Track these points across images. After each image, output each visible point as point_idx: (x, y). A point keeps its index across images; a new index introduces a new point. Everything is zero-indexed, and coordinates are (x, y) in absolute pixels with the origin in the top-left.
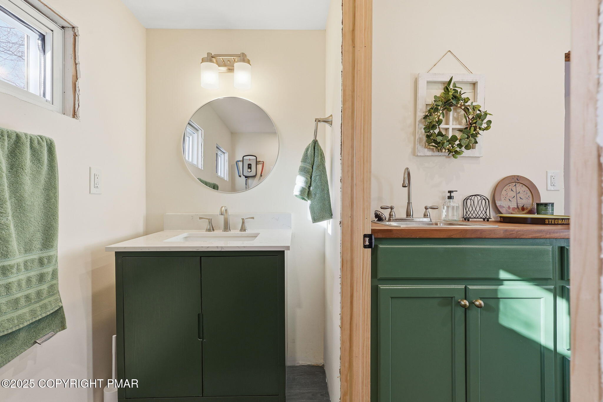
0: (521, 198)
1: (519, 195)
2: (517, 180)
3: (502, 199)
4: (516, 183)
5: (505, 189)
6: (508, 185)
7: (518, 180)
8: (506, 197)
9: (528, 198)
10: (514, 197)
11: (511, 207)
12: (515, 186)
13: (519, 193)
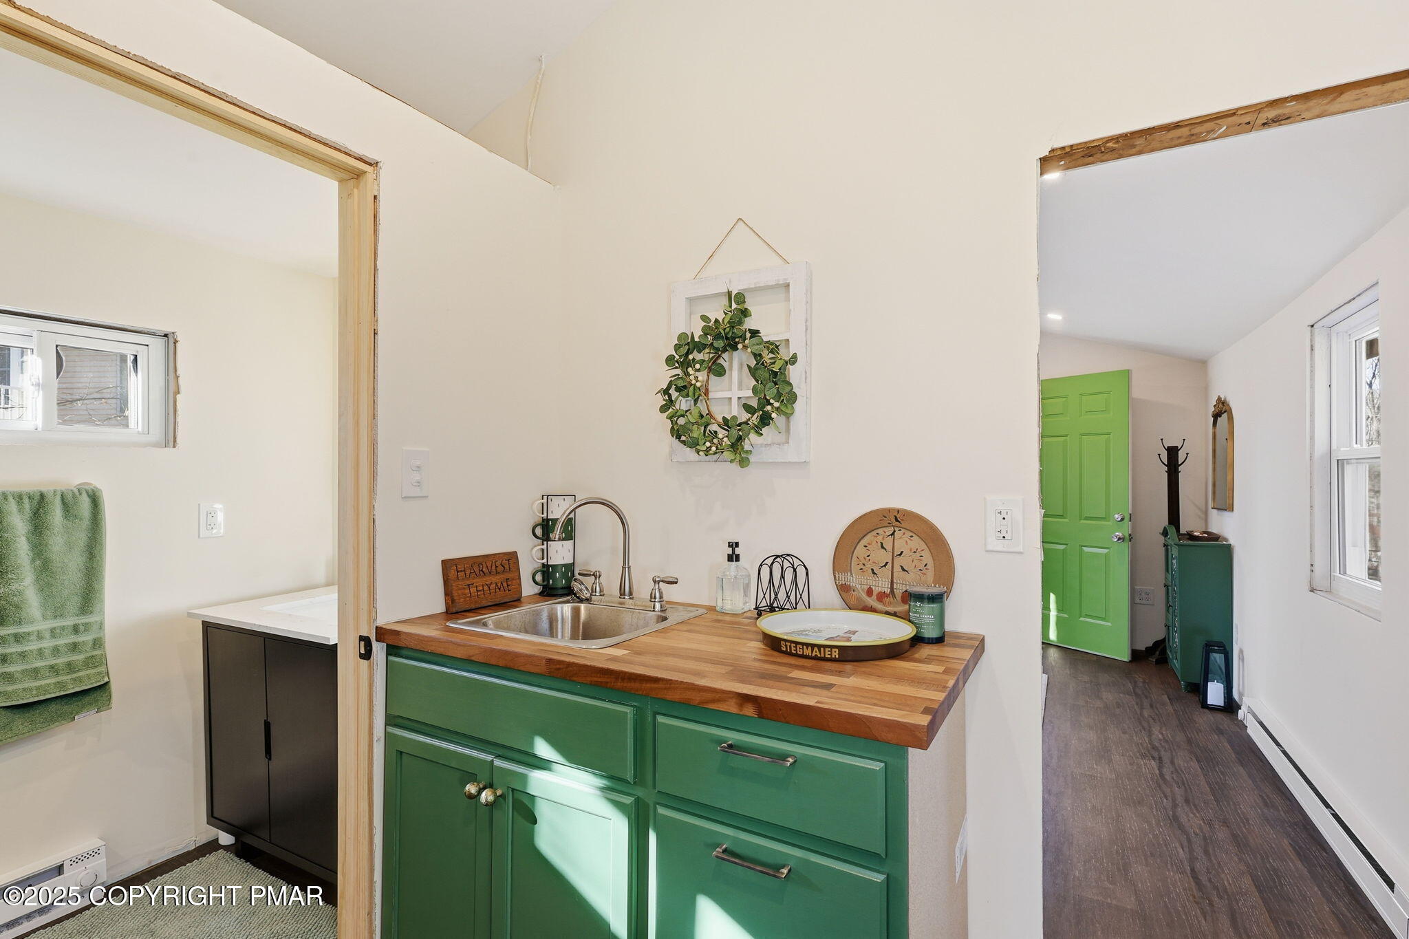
0: (904, 570)
1: (898, 562)
2: (895, 519)
3: (855, 567)
4: (897, 529)
5: (863, 542)
6: (874, 533)
7: (897, 520)
8: (864, 565)
9: (924, 571)
10: (885, 566)
11: (876, 590)
12: (891, 535)
13: (900, 555)
